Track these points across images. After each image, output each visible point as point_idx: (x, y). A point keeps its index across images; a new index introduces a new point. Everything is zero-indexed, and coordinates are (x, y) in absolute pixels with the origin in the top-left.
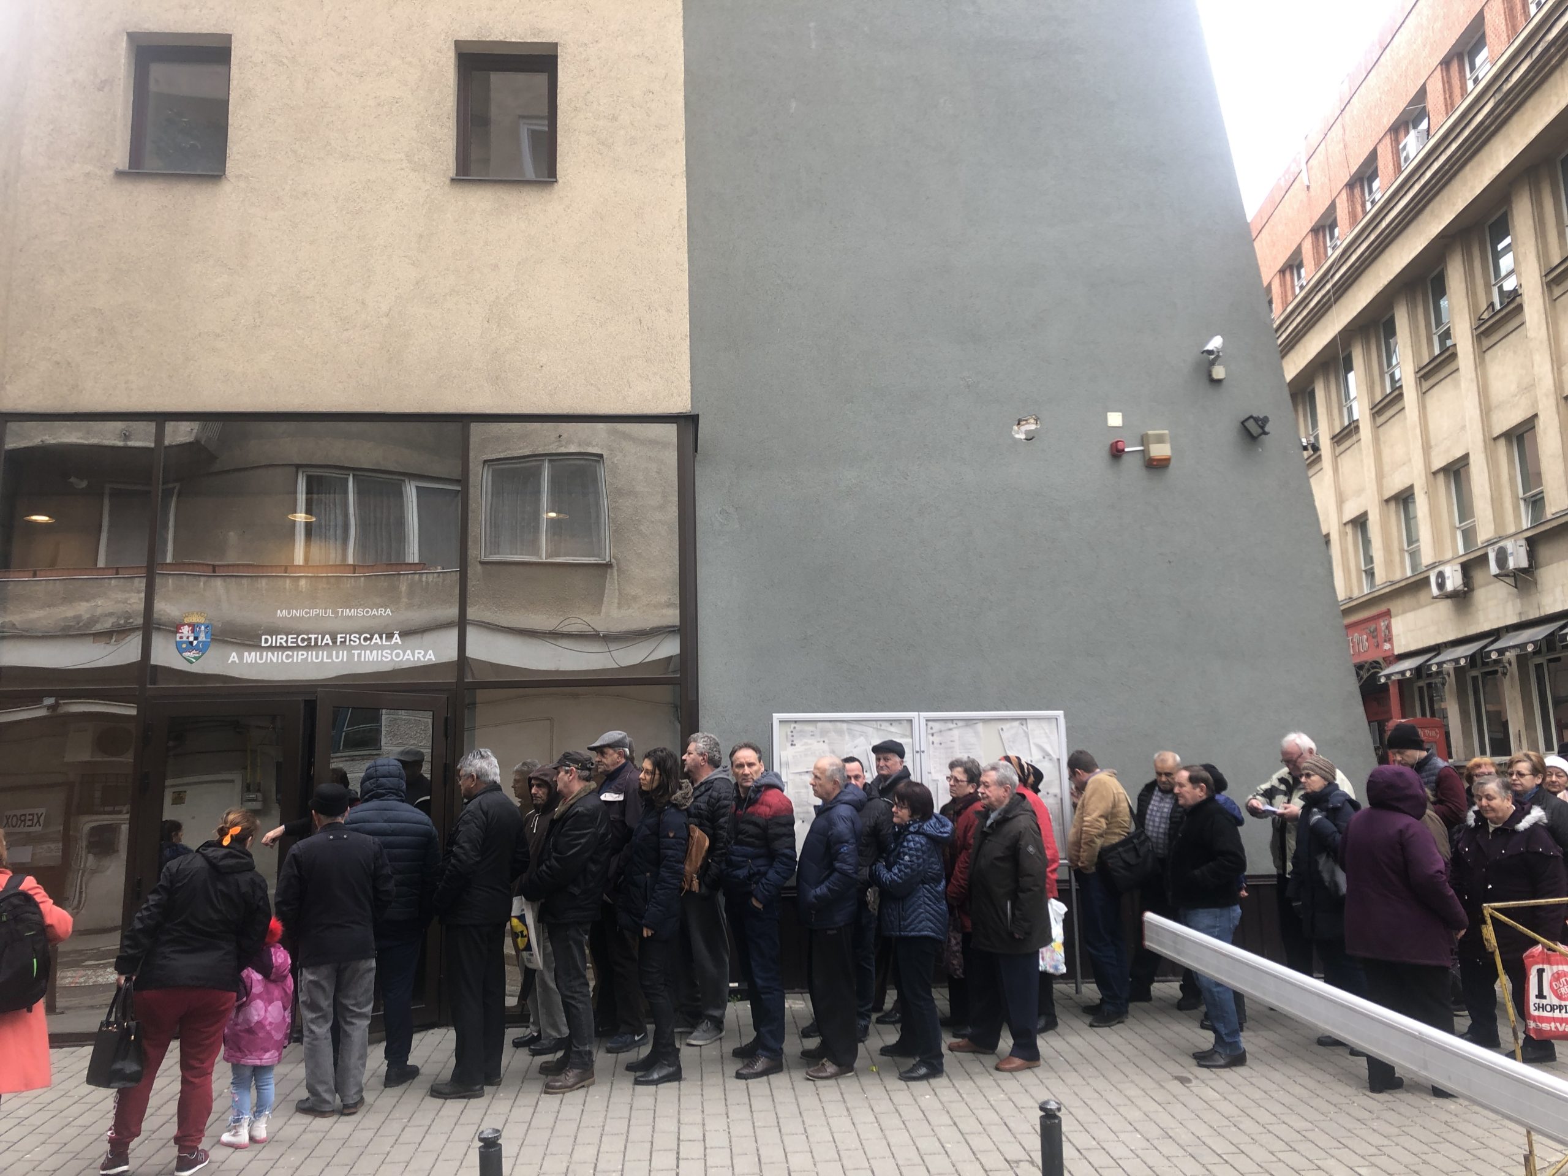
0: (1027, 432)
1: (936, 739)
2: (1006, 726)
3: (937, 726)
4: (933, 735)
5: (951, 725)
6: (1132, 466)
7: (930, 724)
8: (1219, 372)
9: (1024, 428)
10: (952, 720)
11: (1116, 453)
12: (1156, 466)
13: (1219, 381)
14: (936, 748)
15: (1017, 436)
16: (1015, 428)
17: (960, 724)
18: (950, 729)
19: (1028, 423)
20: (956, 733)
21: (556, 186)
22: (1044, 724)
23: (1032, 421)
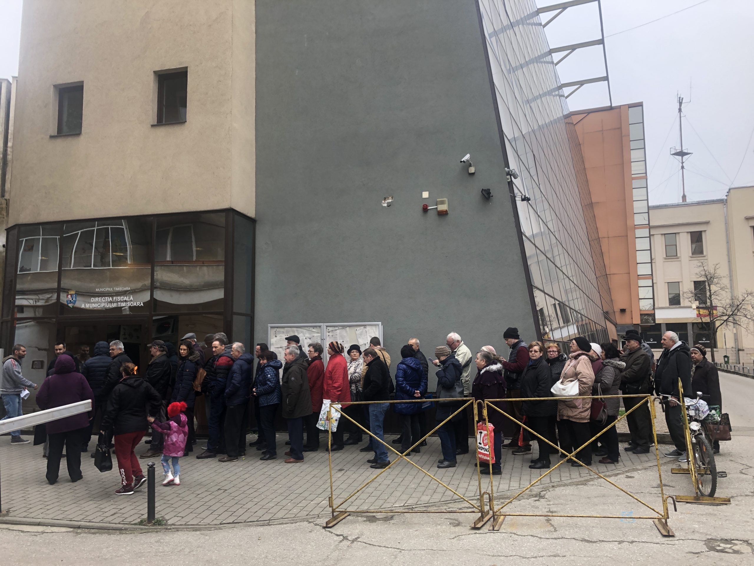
0: (388, 203)
1: (330, 334)
2: (358, 328)
3: (331, 329)
4: (329, 332)
5: (336, 328)
6: (432, 215)
7: (328, 328)
8: (472, 170)
9: (386, 202)
10: (337, 326)
11: (425, 210)
12: (442, 214)
13: (473, 174)
14: (330, 338)
15: (384, 205)
16: (383, 201)
17: (340, 328)
18: (336, 330)
19: (388, 199)
20: (338, 331)
21: (186, 123)
22: (374, 328)
23: (390, 198)
